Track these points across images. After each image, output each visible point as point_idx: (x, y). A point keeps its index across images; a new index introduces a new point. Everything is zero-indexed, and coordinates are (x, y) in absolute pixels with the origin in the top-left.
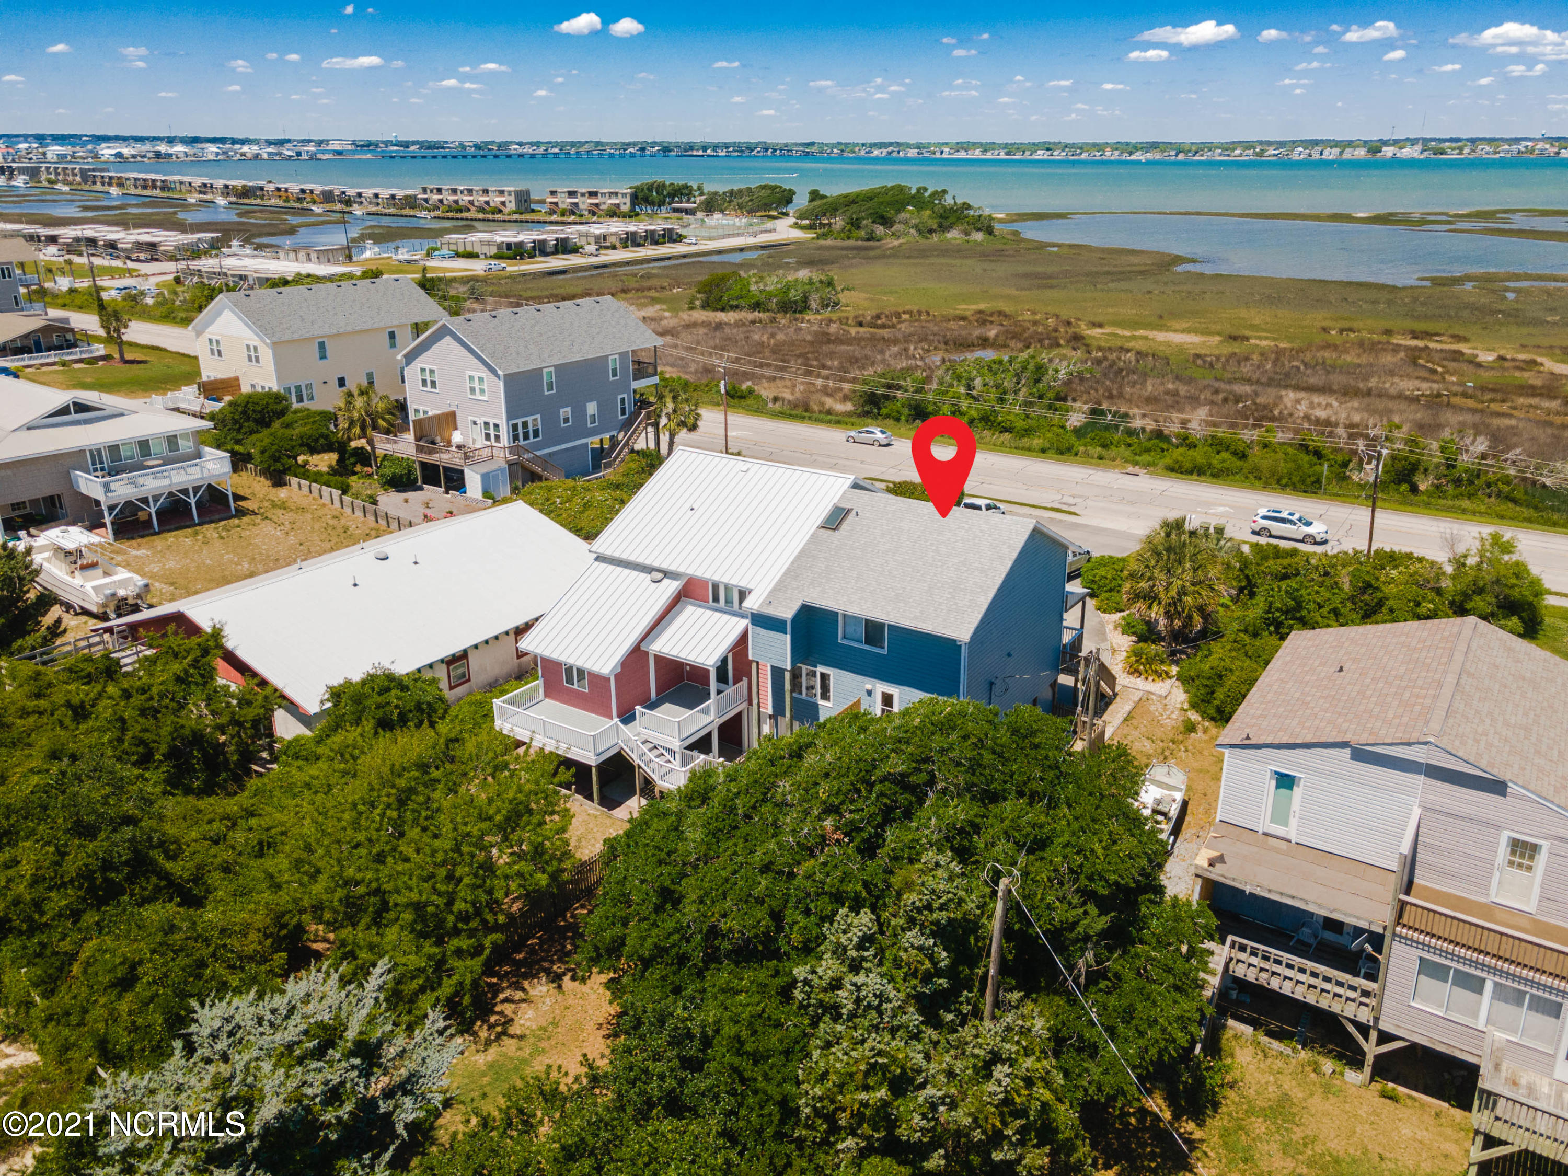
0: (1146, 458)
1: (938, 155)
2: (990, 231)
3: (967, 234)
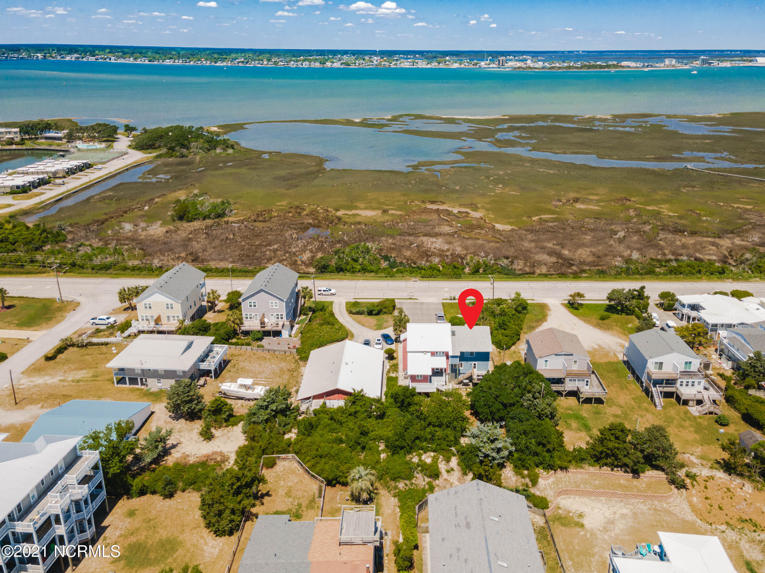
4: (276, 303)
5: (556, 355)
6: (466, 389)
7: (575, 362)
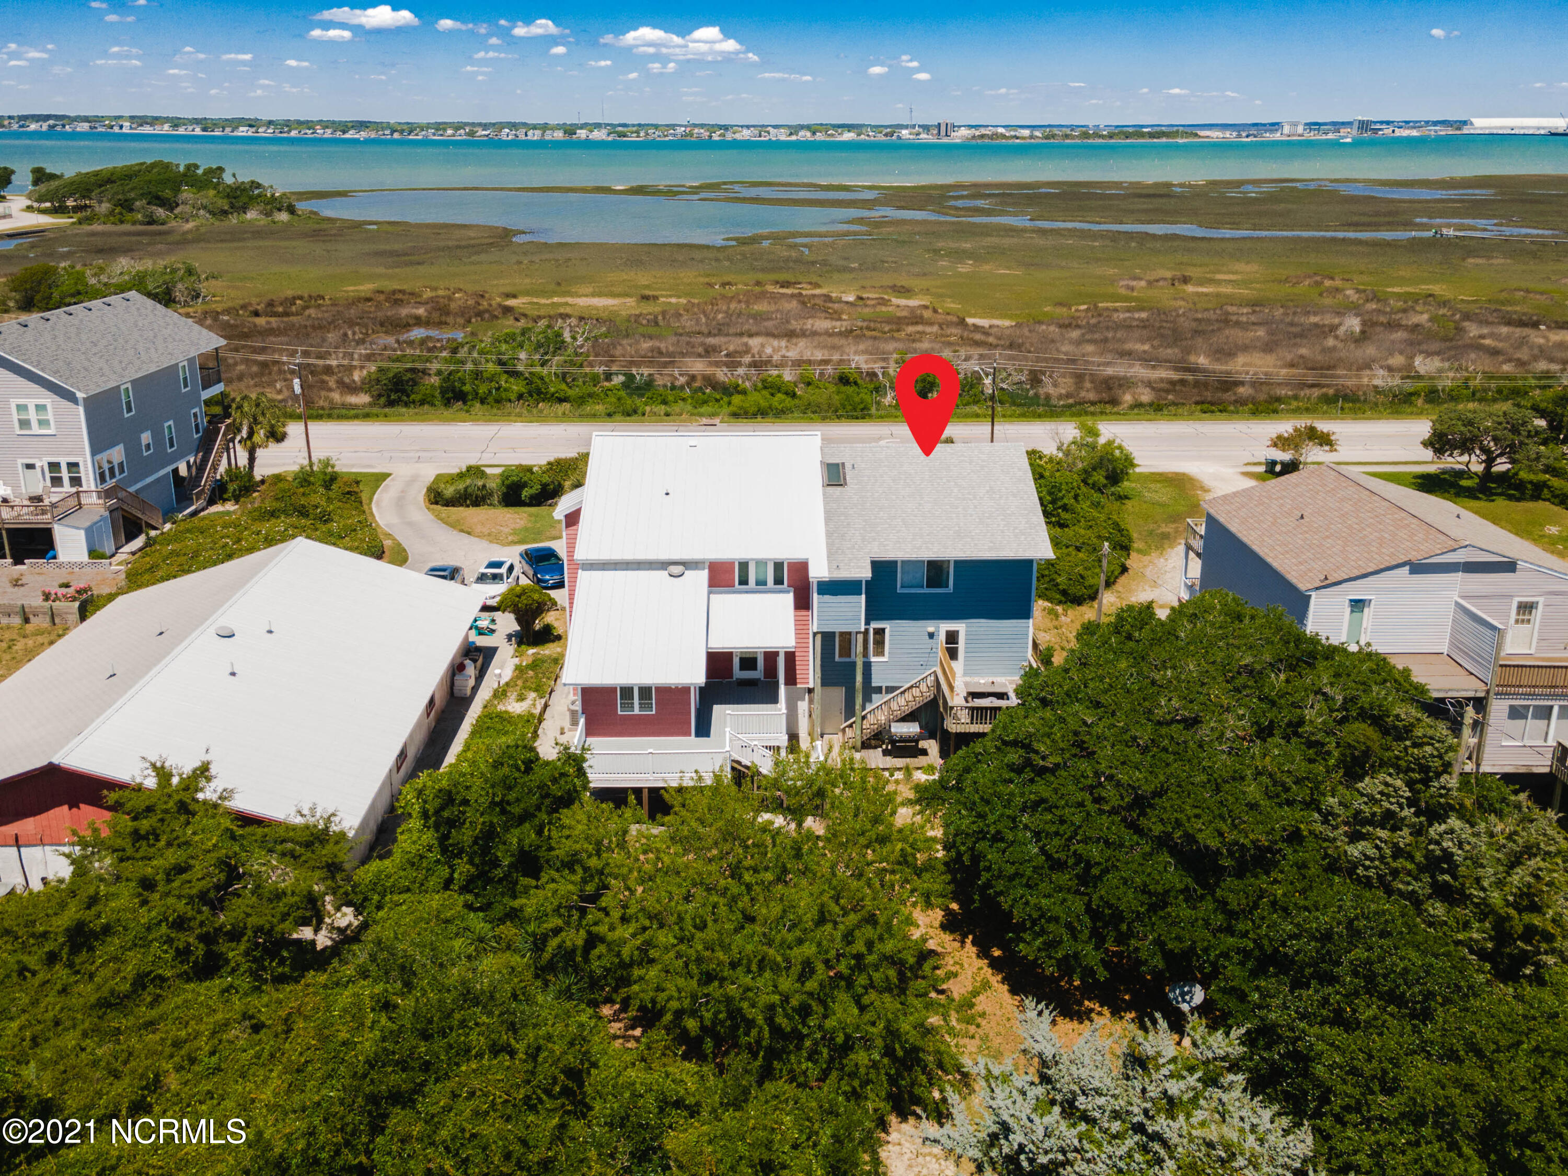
0: (704, 409)
1: (116, 130)
2: (291, 210)
3: (269, 214)
4: (40, 408)
5: (1418, 568)
6: (908, 770)
7: (1526, 608)
